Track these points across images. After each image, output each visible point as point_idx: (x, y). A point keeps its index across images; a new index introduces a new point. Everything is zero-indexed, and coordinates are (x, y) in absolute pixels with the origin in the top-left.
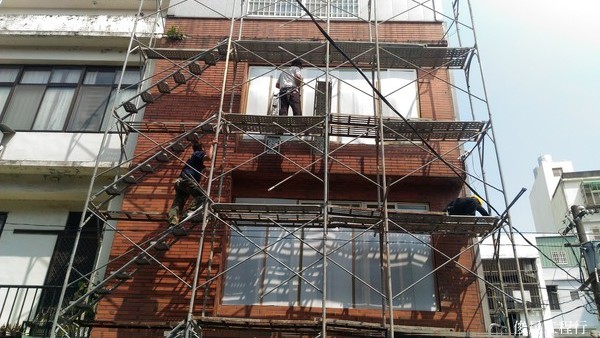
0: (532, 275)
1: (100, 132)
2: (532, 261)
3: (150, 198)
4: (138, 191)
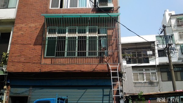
1: (7, 8)
3: (21, 28)
4: (18, 26)
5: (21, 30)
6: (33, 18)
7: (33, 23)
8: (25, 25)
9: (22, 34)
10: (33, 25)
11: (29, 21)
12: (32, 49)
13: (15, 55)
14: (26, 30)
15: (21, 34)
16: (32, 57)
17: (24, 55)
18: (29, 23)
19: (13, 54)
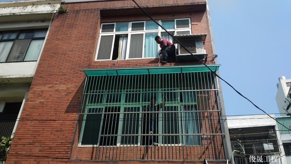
0: (274, 135)
1: (23, 61)
2: (273, 127)
3: (42, 92)
4: (36, 89)
5: (41, 96)
6: (65, 75)
7: (64, 84)
8: (50, 87)
9: (42, 103)
10: (62, 87)
11: (57, 81)
12: (57, 131)
13: (23, 141)
14: (50, 95)
15: (40, 102)
16: (54, 145)
17: (40, 142)
18: (56, 84)
19: (20, 139)
